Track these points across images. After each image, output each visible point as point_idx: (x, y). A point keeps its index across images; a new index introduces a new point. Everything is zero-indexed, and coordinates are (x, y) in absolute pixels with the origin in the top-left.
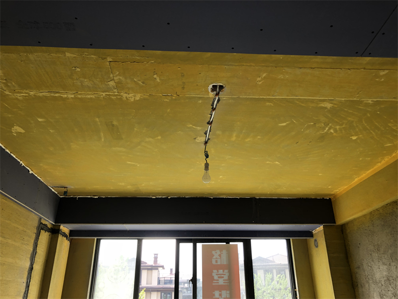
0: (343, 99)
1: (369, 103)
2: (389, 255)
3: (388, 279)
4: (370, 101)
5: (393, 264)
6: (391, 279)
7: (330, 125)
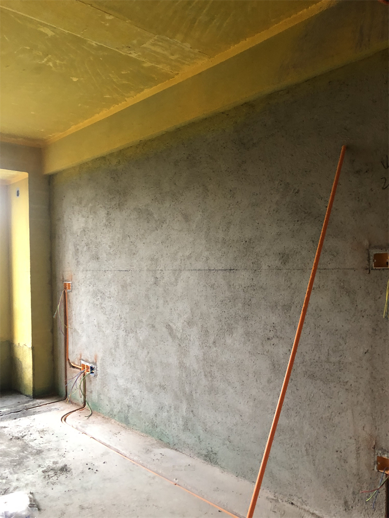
0: (67, 32)
1: (93, 45)
2: (89, 209)
3: (84, 231)
4: (94, 43)
5: (91, 216)
6: (86, 230)
7: (50, 56)
